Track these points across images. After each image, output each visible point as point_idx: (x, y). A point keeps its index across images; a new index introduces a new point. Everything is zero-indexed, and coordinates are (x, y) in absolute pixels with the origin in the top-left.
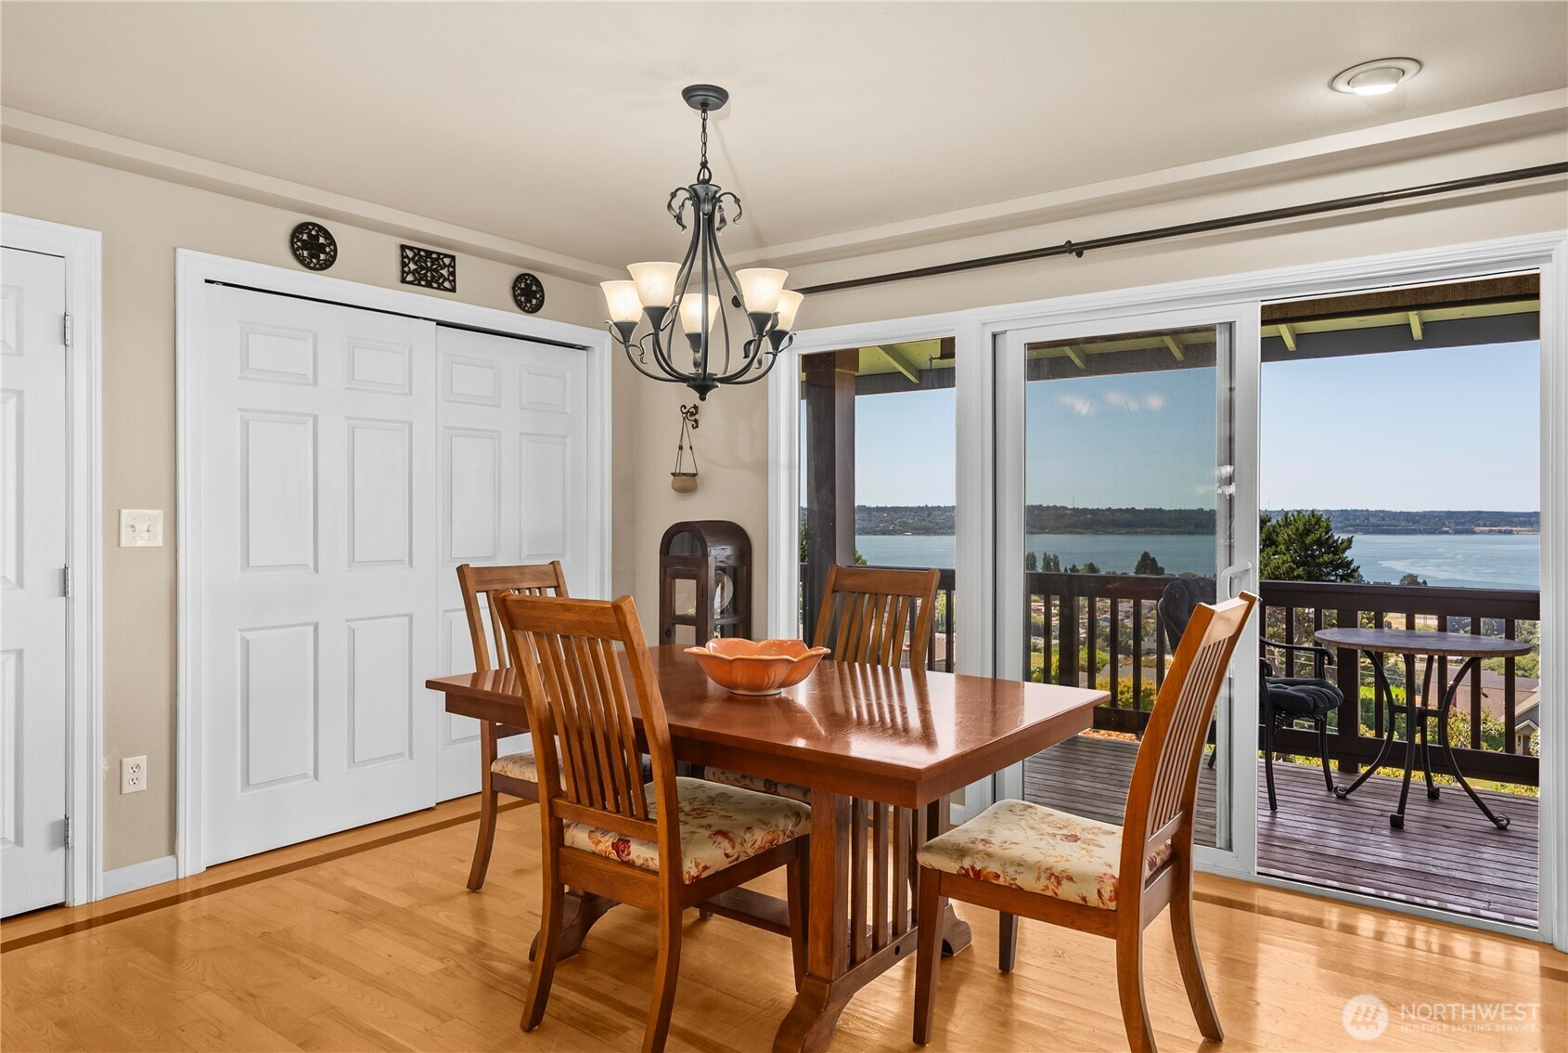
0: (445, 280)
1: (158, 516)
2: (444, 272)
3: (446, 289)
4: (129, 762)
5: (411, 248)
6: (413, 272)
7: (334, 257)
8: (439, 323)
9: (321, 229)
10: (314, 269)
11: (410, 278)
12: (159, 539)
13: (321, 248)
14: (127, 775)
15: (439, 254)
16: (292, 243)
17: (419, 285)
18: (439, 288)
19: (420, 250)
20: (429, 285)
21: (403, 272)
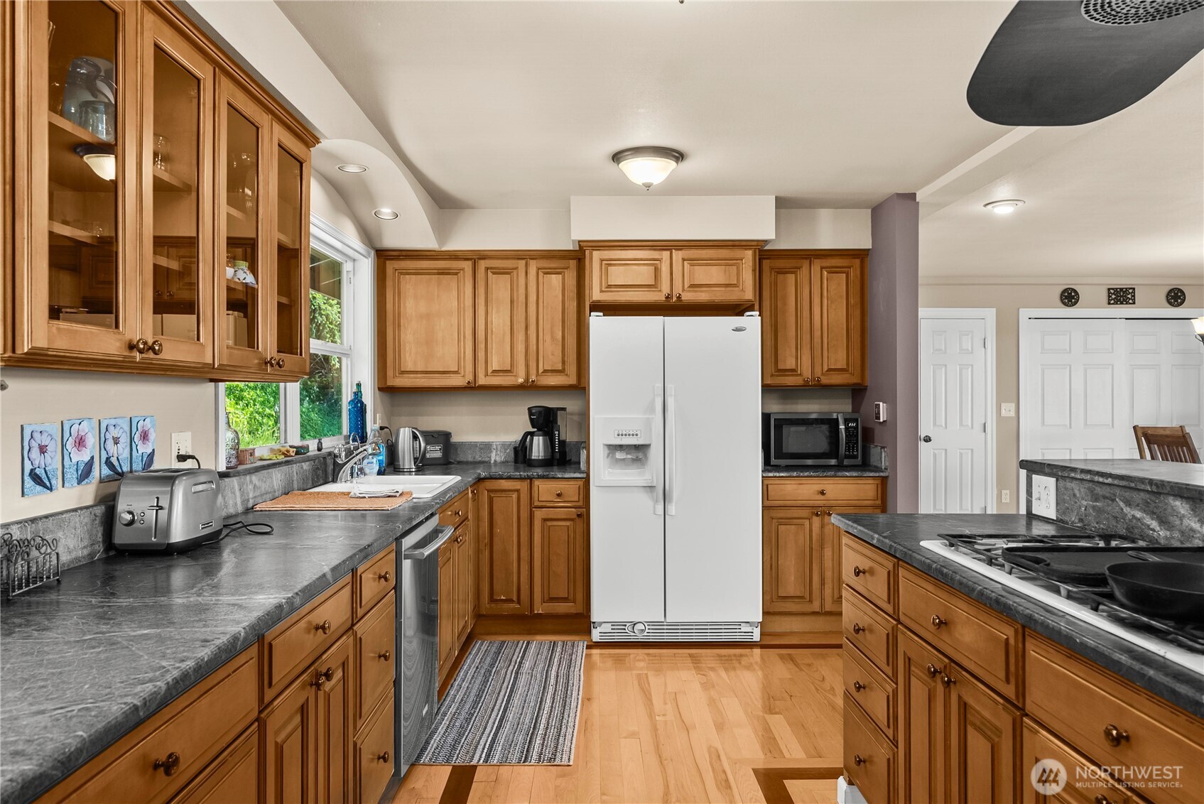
0: (1130, 299)
1: (1012, 406)
2: (1129, 296)
3: (1130, 304)
4: (1004, 492)
5: (1113, 289)
6: (1114, 299)
7: (1078, 300)
8: (1126, 319)
9: (1073, 289)
10: (1070, 306)
11: (1112, 302)
12: (1013, 414)
13: (1073, 297)
14: (1003, 497)
15: (1126, 289)
16: (1061, 297)
17: (1117, 304)
18: (1127, 304)
19: (1117, 289)
20: (1122, 303)
21: (1109, 300)
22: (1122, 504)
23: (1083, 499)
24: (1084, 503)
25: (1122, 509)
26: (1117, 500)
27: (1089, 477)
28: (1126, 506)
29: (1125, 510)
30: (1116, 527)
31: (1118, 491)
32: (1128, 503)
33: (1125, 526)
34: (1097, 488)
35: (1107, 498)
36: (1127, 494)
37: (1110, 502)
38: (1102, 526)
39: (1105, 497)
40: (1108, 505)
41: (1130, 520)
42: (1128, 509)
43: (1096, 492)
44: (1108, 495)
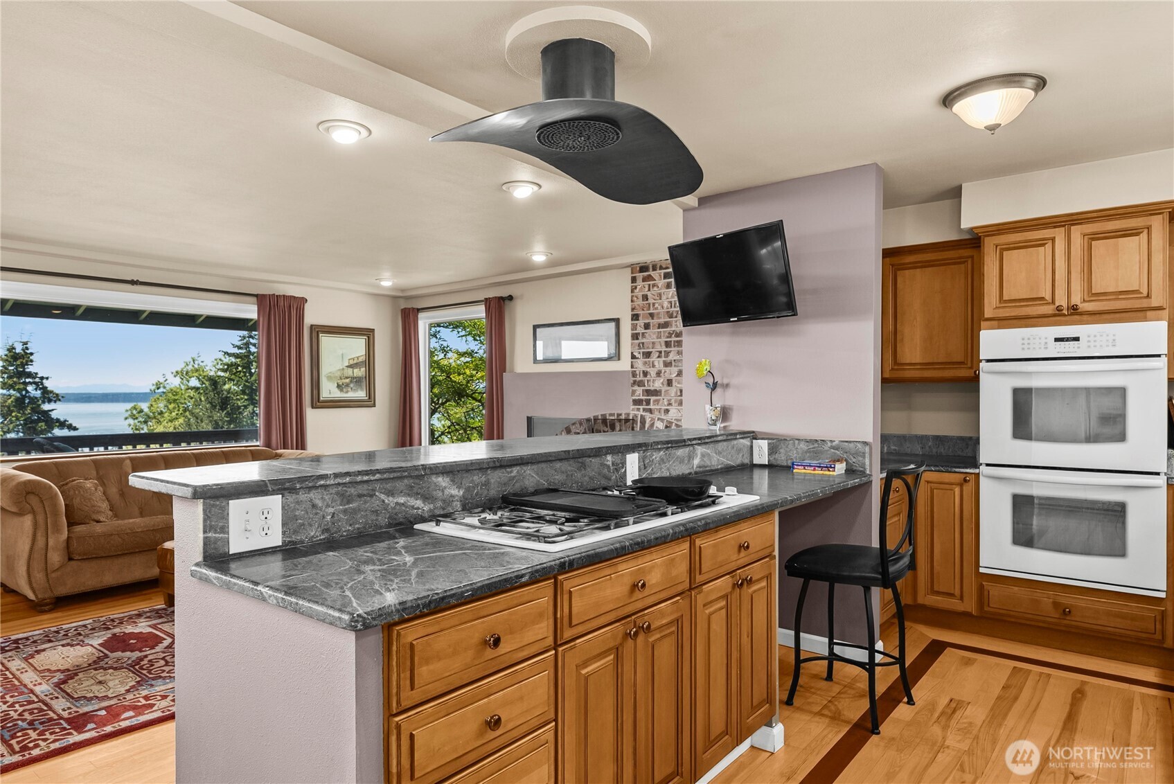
22: (383, 496)
23: (328, 506)
24: (331, 510)
25: (383, 501)
26: (377, 494)
27: (348, 479)
28: (388, 496)
29: (386, 501)
30: (377, 520)
31: (378, 486)
32: (390, 493)
33: (387, 516)
34: (349, 490)
35: (364, 495)
36: (390, 485)
37: (369, 498)
38: (357, 526)
39: (360, 496)
40: (366, 502)
41: (394, 508)
42: (391, 499)
43: (348, 493)
44: (365, 492)
